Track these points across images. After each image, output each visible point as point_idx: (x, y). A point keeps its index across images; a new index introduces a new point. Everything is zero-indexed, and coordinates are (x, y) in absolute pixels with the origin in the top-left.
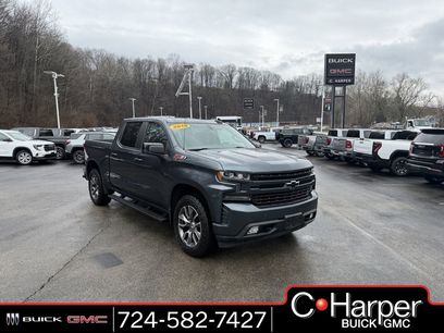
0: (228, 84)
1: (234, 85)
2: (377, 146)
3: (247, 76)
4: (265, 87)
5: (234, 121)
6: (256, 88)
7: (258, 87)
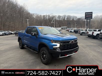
0: (64, 19)
1: (65, 19)
2: (93, 33)
3: (69, 17)
4: (73, 19)
5: (65, 28)
6: (71, 20)
7: (71, 19)
